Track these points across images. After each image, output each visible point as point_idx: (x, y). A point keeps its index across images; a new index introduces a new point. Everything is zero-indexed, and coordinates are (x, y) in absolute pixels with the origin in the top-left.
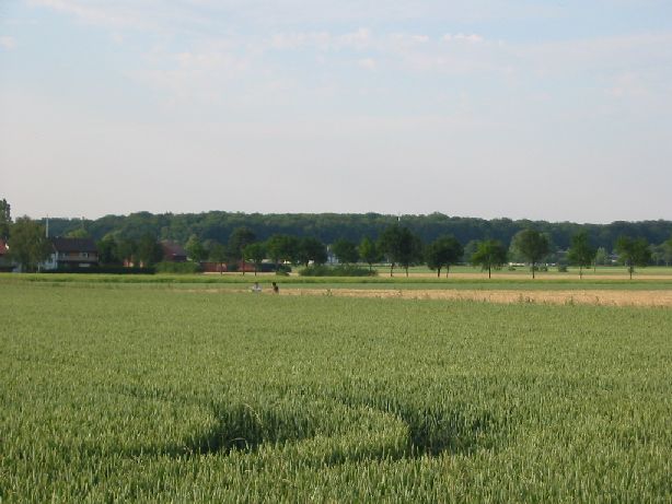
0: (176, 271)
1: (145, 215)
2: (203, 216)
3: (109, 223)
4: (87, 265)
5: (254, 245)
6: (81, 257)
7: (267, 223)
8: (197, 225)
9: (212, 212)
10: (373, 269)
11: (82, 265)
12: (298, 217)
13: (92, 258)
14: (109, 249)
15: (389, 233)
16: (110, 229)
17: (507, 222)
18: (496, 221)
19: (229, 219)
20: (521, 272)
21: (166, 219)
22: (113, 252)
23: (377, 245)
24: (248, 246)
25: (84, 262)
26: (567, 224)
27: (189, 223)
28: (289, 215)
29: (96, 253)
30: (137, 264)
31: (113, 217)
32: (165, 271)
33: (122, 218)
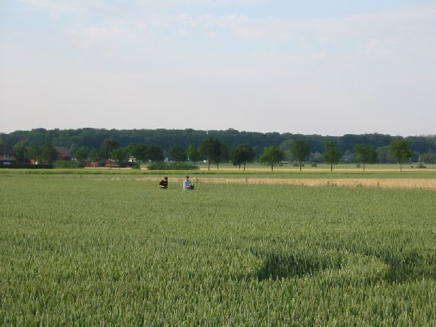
0: (66, 166)
1: (42, 130)
2: (79, 131)
3: (18, 135)
4: (9, 163)
5: (117, 150)
6: (4, 158)
7: (121, 136)
8: (75, 137)
9: (84, 129)
10: (196, 165)
11: (5, 163)
12: (142, 132)
13: (12, 159)
14: (22, 152)
15: (207, 142)
16: (18, 139)
17: (276, 134)
18: (269, 134)
19: (97, 133)
20: (287, 167)
21: (55, 133)
22: (24, 154)
23: (199, 149)
24: (114, 151)
25: (6, 161)
26: (315, 136)
27: (71, 135)
28: (135, 130)
29: (14, 155)
30: (40, 162)
31: (21, 132)
32: (59, 167)
33: (26, 132)
